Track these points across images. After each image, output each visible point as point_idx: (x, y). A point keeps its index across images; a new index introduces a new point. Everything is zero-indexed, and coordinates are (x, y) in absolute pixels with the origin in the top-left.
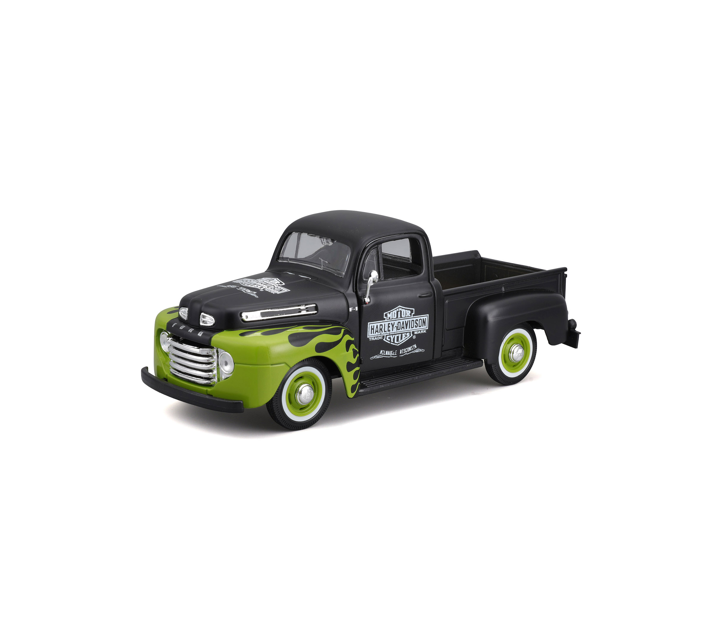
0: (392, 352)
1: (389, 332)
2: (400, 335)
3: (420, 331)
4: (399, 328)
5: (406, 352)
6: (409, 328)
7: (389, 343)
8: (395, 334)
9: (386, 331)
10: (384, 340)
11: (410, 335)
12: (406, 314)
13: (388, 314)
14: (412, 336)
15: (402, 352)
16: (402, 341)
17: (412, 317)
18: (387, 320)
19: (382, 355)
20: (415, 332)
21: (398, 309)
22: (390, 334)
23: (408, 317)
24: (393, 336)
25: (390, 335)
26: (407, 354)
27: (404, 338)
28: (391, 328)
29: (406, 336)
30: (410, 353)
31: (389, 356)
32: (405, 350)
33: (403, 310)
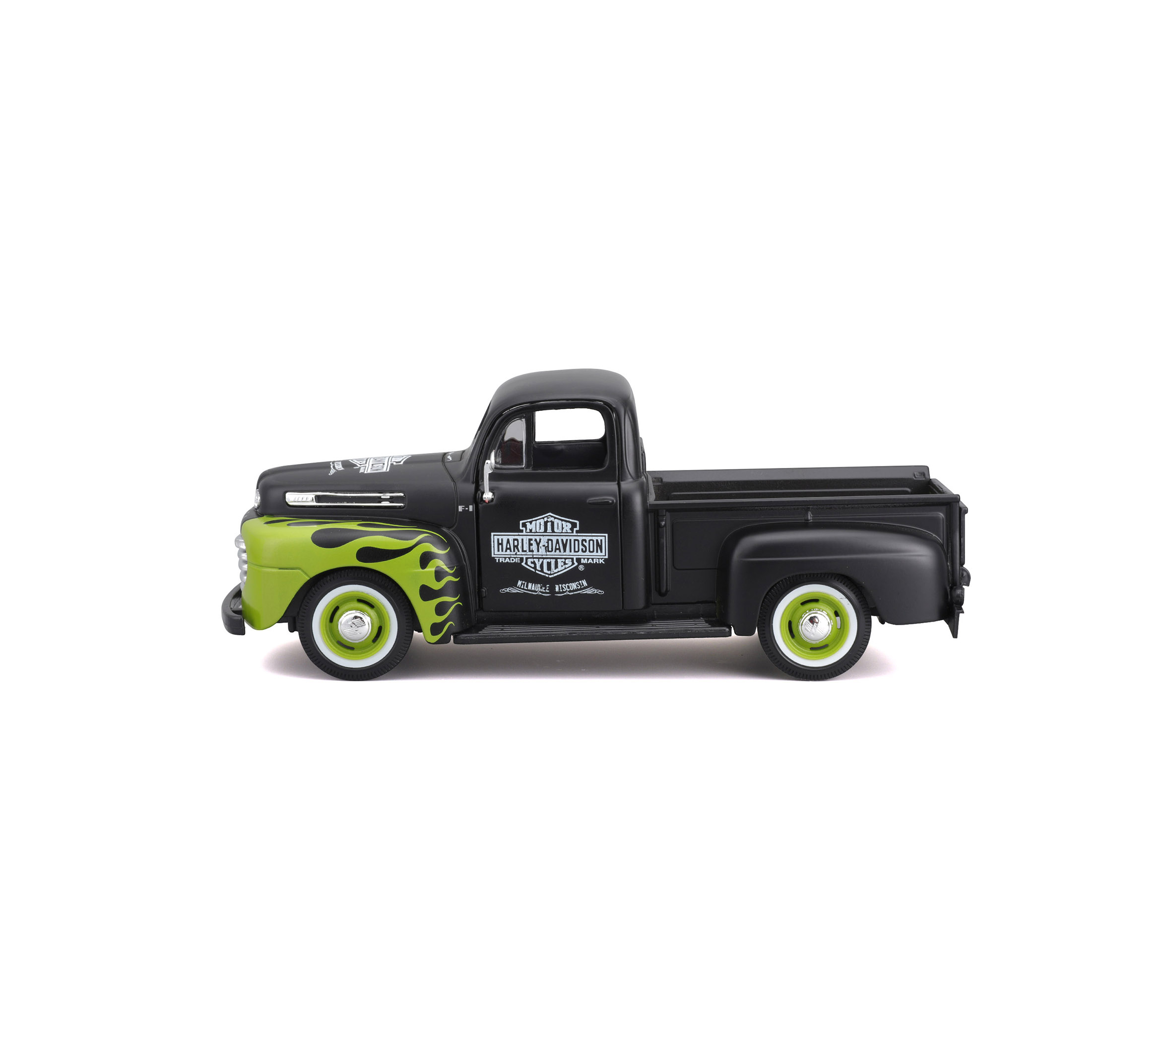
0: (539, 585)
1: (531, 553)
2: (553, 561)
3: (593, 559)
4: (550, 550)
5: (567, 591)
6: (571, 551)
7: (533, 570)
8: (544, 558)
9: (526, 551)
10: (523, 564)
11: (573, 564)
12: (563, 528)
13: (528, 524)
14: (577, 566)
15: (559, 589)
16: (558, 572)
17: (575, 534)
18: (526, 532)
19: (520, 588)
20: (582, 560)
21: (548, 518)
22: (534, 556)
23: (567, 533)
24: (539, 561)
25: (534, 558)
26: (570, 594)
27: (562, 566)
28: (534, 547)
29: (565, 564)
30: (575, 593)
31: (535, 591)
32: (565, 587)
33: (556, 521)
